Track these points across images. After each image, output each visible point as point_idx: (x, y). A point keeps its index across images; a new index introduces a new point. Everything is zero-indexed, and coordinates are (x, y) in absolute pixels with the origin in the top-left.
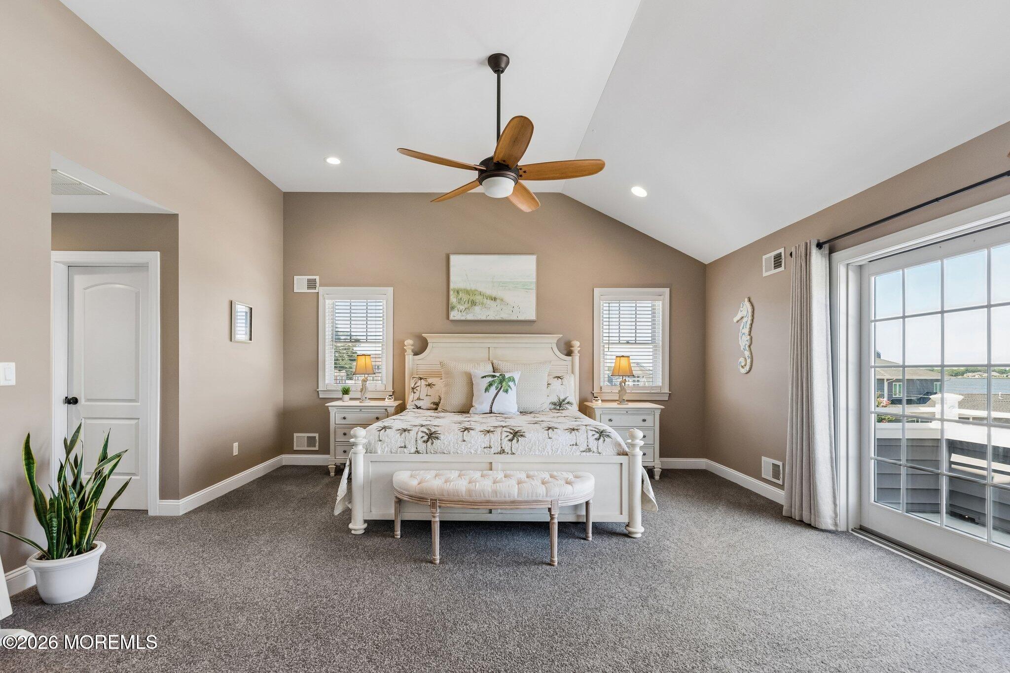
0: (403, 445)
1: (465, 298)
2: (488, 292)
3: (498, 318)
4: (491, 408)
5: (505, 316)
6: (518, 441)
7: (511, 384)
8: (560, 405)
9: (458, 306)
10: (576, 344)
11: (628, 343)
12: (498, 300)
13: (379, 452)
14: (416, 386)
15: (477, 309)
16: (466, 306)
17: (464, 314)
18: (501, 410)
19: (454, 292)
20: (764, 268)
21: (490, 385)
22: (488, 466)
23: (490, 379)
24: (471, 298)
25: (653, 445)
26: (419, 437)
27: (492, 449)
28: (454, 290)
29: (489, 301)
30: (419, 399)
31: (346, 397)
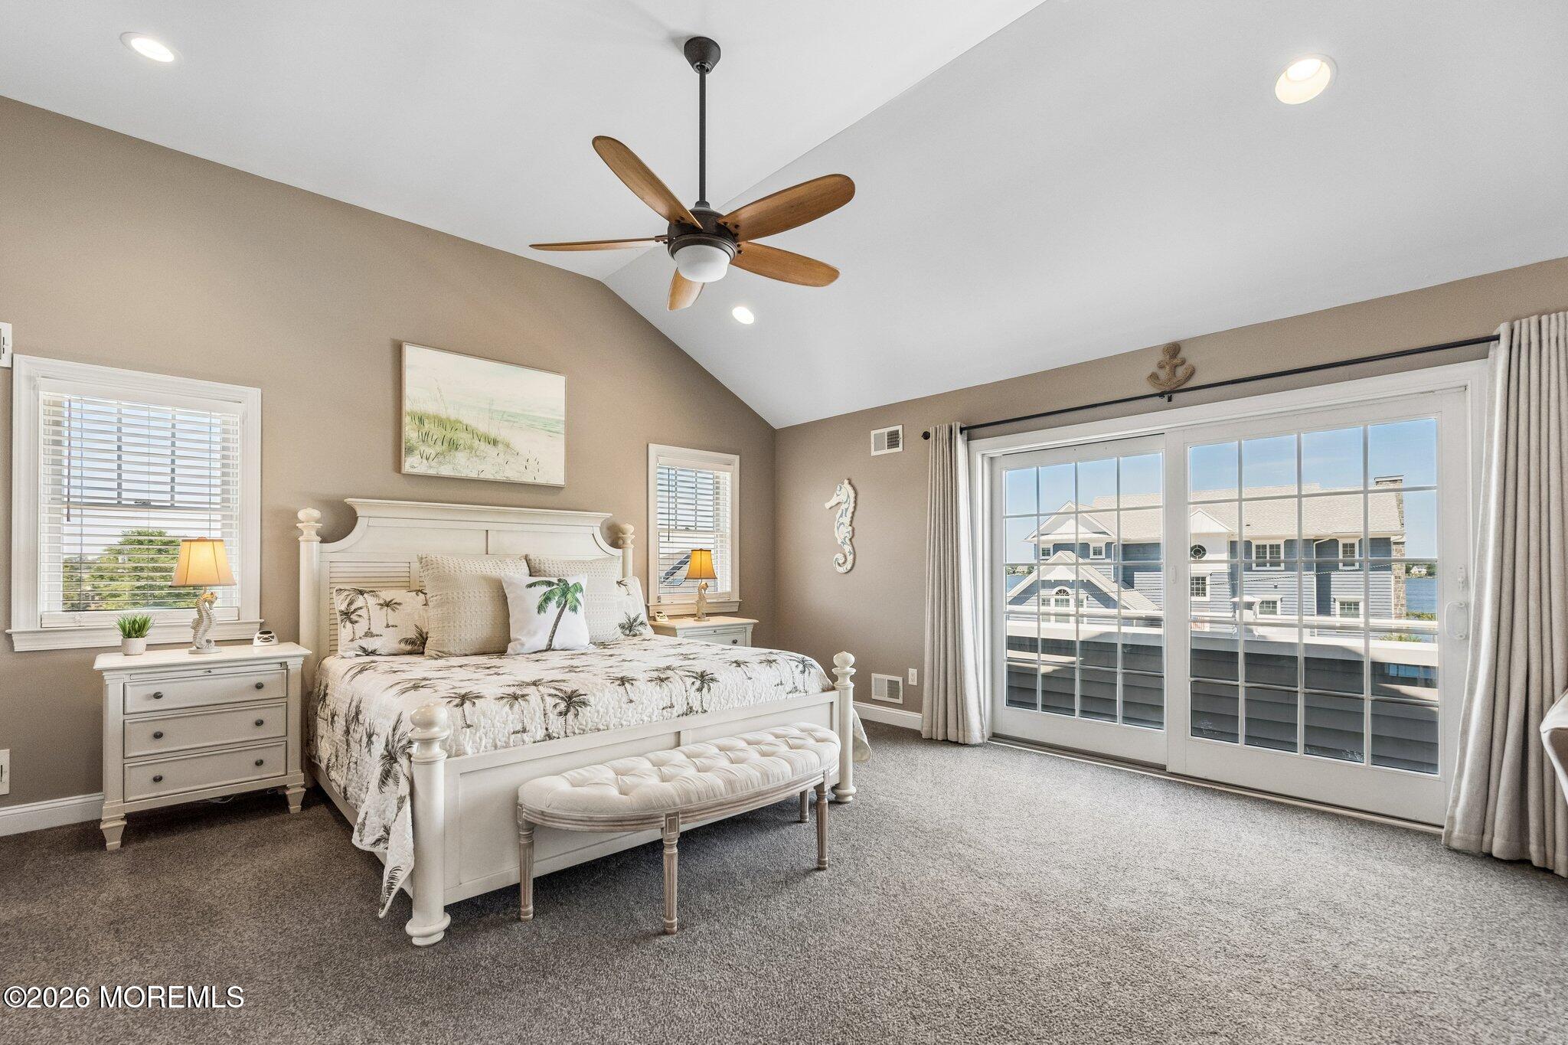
0: (519, 727)
1: (437, 432)
2: (482, 427)
3: (500, 477)
4: (551, 641)
5: (512, 473)
6: (709, 689)
7: (579, 595)
8: (631, 627)
9: (422, 448)
10: (629, 529)
11: (687, 529)
12: (500, 446)
13: (469, 750)
14: (353, 608)
15: (461, 457)
16: (439, 448)
17: (433, 464)
18: (568, 644)
19: (413, 418)
20: (873, 445)
21: (547, 599)
22: (672, 740)
23: (545, 589)
24: (448, 436)
26: (549, 708)
27: (676, 708)
28: (413, 415)
29: (483, 446)
30: (369, 634)
31: (138, 644)
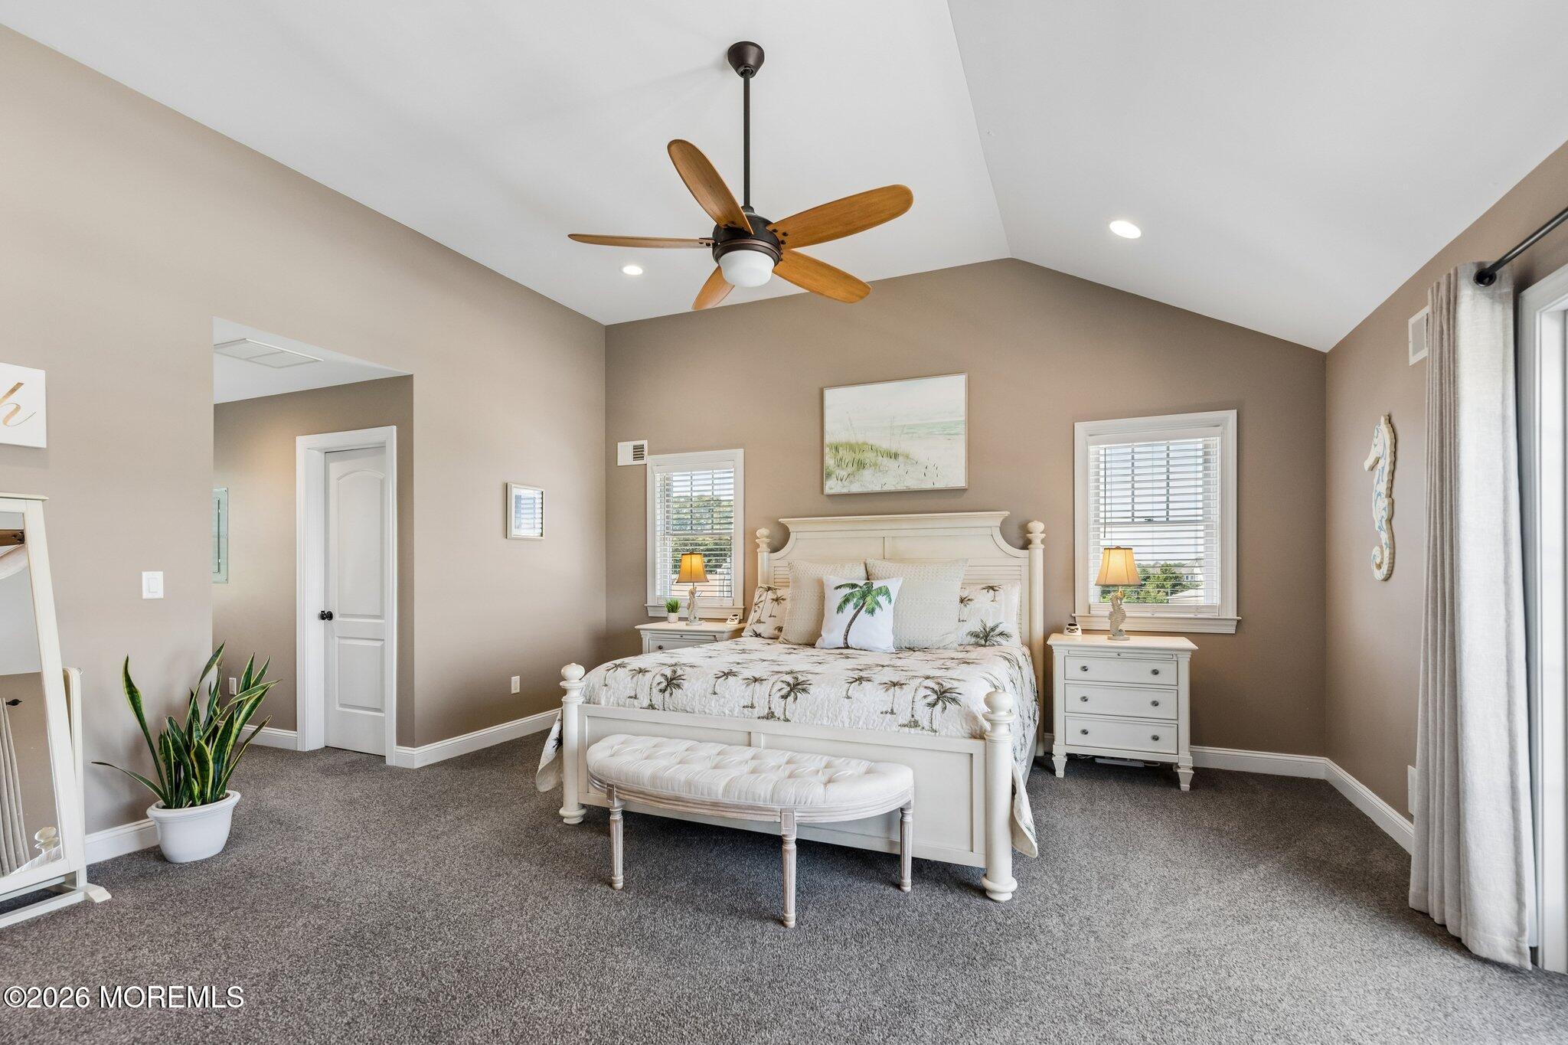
0: (633, 694)
1: (847, 456)
2: (885, 445)
3: (901, 487)
4: (846, 639)
5: (912, 483)
6: (796, 699)
7: (882, 599)
8: (987, 637)
9: (837, 472)
10: (1037, 528)
11: (1149, 520)
12: (901, 458)
13: (603, 702)
14: (760, 600)
15: (867, 474)
16: (850, 470)
17: (846, 483)
18: (863, 644)
19: (831, 449)
20: (1411, 346)
21: (846, 600)
22: (744, 738)
23: (848, 591)
24: (857, 458)
25: (1176, 722)
26: (654, 684)
27: (756, 710)
28: (831, 446)
29: (886, 461)
30: (759, 621)
31: (673, 616)
